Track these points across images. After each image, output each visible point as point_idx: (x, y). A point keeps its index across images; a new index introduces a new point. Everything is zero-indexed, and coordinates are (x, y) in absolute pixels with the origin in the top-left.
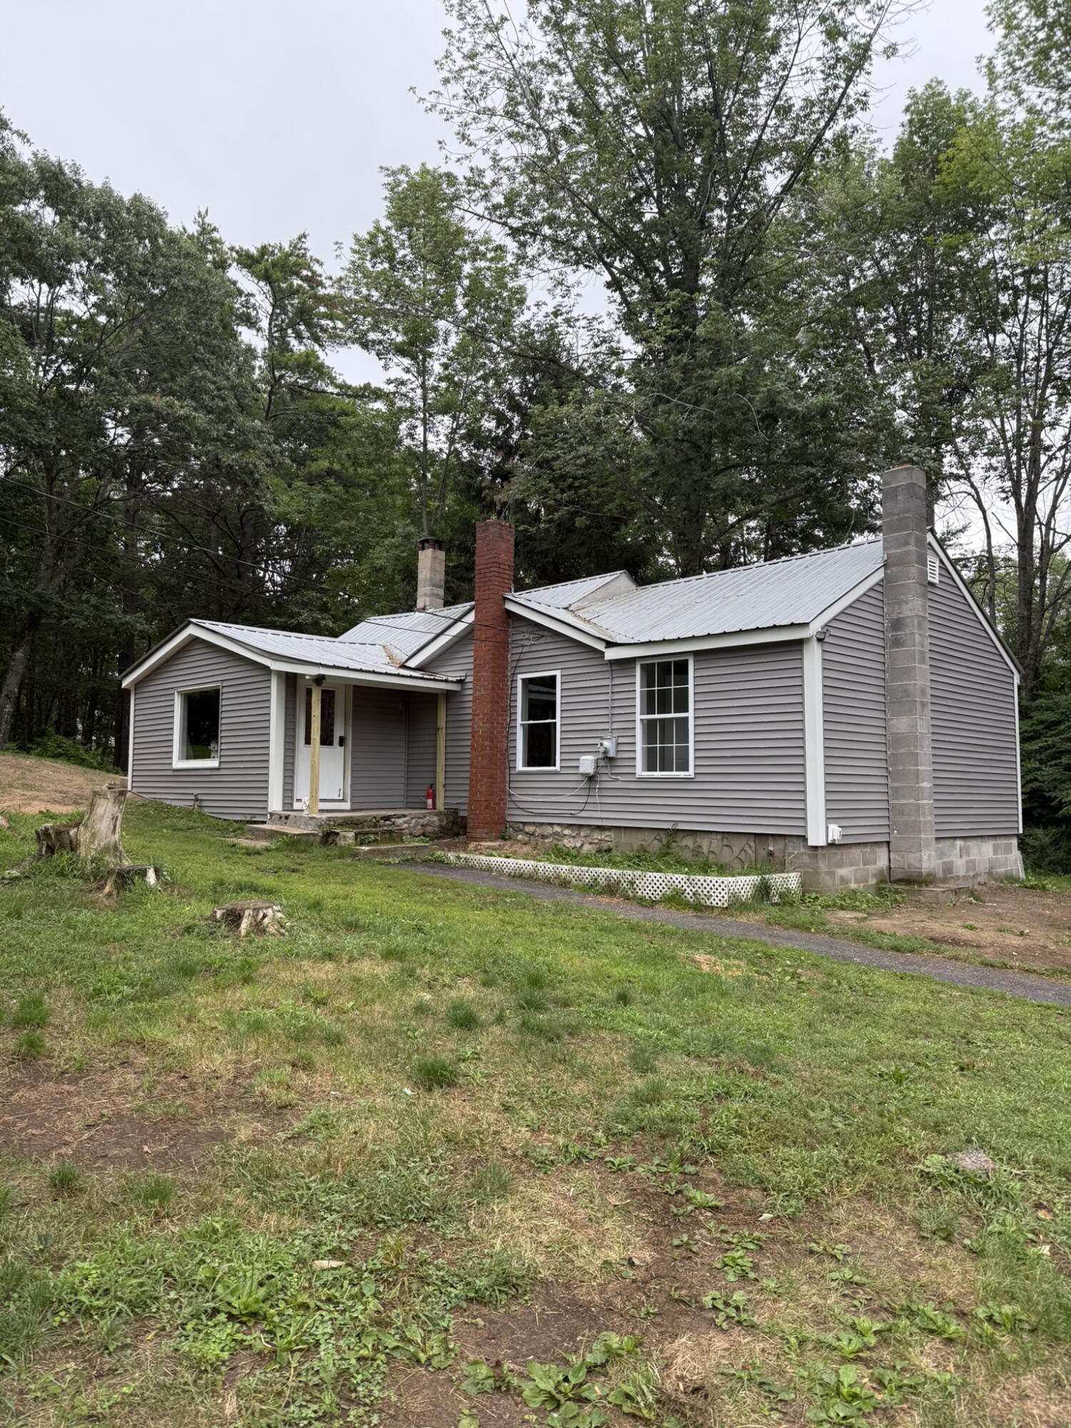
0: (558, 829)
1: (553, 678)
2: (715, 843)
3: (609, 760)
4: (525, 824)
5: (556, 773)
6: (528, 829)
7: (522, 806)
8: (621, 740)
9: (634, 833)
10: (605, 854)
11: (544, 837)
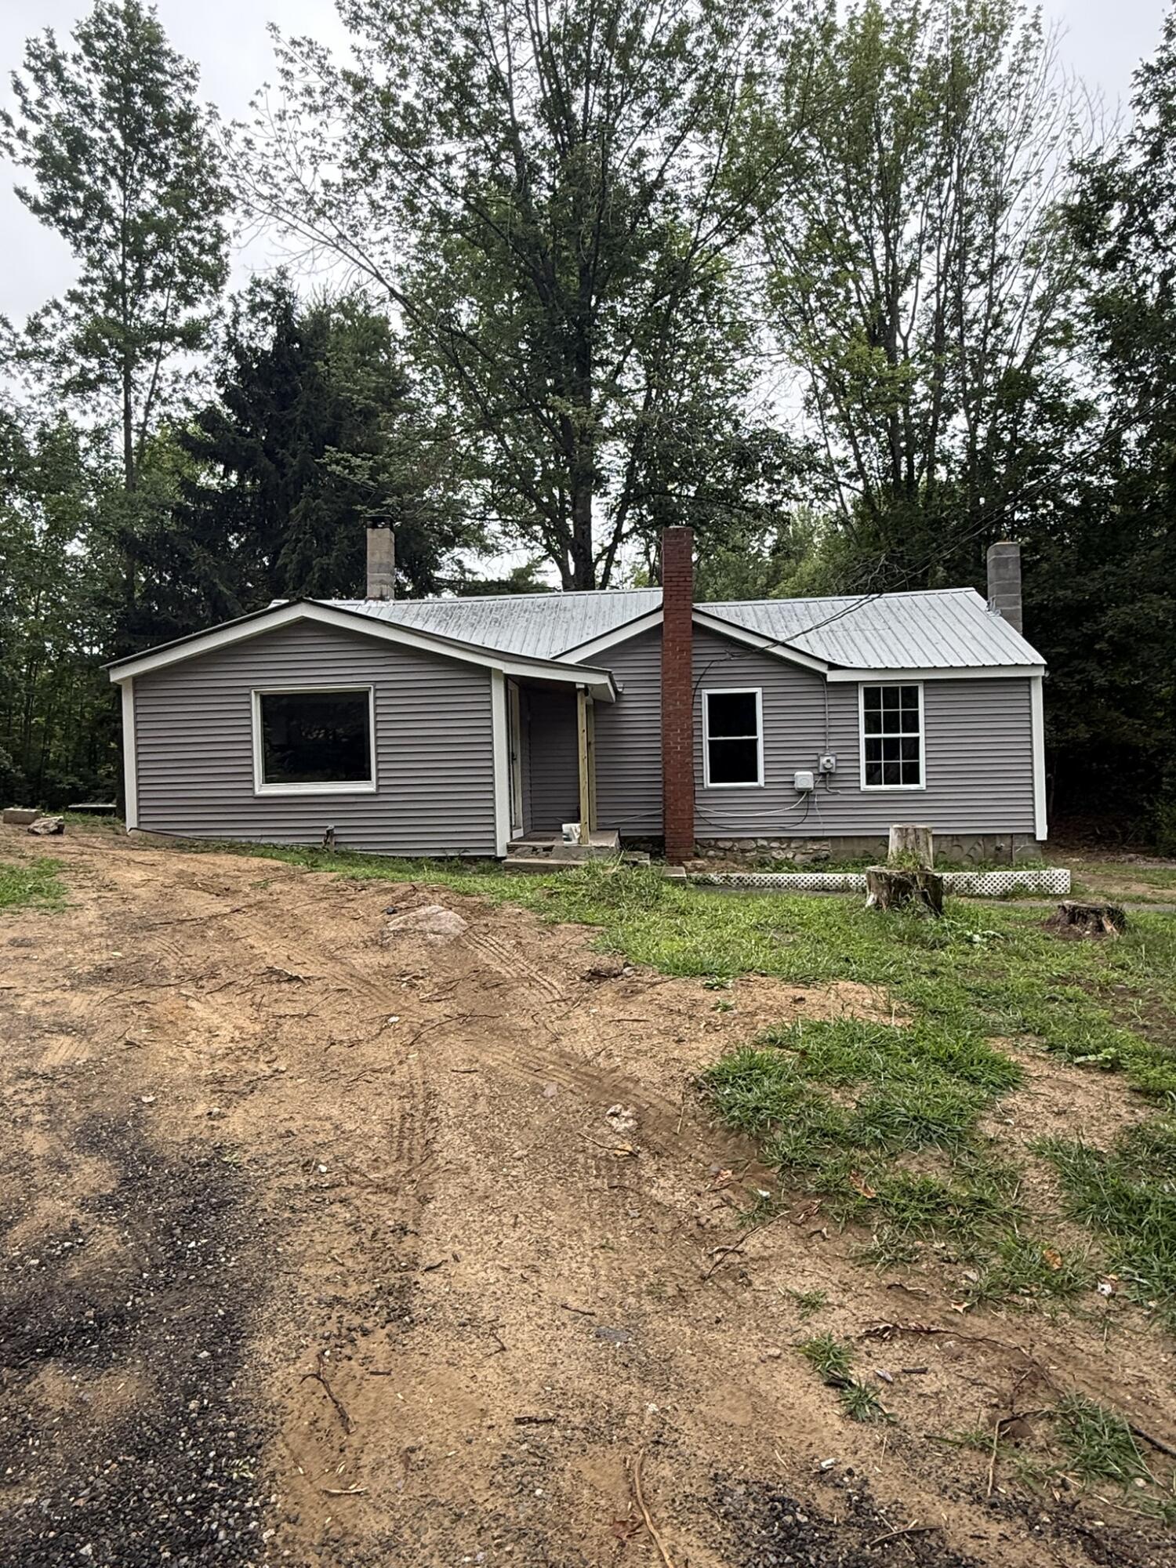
0: (765, 843)
1: (754, 695)
2: (944, 844)
3: (826, 776)
4: (717, 840)
5: (760, 789)
6: (721, 844)
7: (713, 822)
8: (840, 757)
9: (856, 841)
10: (818, 864)
11: (744, 851)
